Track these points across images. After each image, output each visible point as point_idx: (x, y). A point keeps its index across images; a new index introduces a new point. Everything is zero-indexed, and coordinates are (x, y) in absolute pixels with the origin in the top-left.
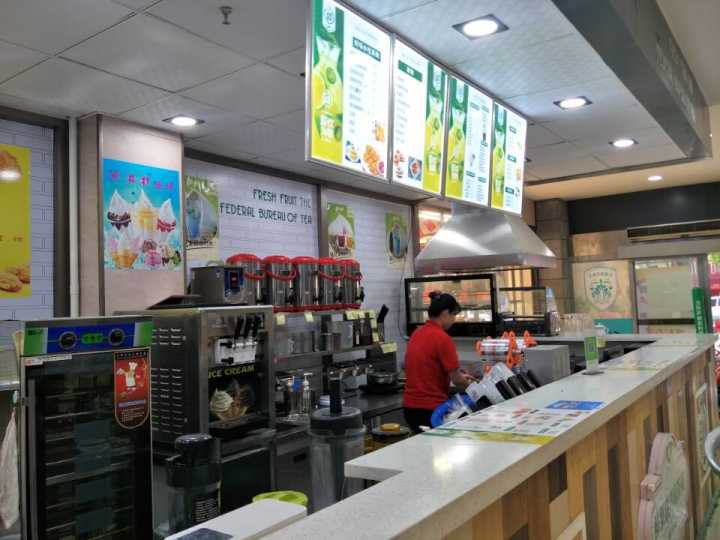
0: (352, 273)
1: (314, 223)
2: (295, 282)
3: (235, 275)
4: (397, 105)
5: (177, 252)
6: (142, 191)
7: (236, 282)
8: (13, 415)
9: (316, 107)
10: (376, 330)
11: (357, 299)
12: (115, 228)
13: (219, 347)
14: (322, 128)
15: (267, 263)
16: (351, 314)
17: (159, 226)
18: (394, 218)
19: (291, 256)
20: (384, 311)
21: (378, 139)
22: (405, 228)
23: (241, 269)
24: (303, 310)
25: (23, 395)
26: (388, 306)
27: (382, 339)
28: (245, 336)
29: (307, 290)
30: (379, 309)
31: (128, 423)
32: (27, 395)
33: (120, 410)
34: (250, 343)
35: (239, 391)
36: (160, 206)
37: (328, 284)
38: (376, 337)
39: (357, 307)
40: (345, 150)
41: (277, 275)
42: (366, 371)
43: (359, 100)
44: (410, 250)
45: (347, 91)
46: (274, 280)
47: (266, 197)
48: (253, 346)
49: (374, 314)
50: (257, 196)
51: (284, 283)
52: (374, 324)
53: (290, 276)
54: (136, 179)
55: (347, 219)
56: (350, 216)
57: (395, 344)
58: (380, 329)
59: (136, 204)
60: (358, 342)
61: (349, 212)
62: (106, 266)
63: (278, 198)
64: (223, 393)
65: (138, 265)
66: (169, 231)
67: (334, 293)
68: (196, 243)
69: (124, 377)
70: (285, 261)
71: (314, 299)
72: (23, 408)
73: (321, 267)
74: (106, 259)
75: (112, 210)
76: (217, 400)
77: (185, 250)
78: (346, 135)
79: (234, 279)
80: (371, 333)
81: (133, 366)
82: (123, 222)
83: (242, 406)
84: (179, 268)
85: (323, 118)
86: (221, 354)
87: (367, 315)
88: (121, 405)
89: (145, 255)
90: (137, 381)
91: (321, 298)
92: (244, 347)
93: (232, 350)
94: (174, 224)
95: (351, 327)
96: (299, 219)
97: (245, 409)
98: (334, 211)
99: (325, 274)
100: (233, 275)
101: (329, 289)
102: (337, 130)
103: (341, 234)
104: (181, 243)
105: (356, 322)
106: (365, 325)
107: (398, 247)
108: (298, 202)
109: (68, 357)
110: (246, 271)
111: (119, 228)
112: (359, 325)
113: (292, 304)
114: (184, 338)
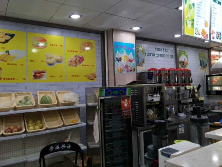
0: (188, 73)
1: (174, 57)
2: (169, 76)
3: (151, 75)
4: (212, 14)
5: (134, 68)
6: (125, 51)
7: (151, 77)
8: (97, 112)
9: (186, 18)
10: (197, 93)
11: (190, 82)
12: (118, 62)
13: (149, 96)
14: (188, 24)
15: (160, 71)
16: (188, 87)
17: (129, 61)
18: (202, 55)
19: (168, 68)
20: (199, 86)
21: (206, 26)
22: (206, 58)
23: (152, 73)
24: (172, 85)
25: (99, 107)
26: (200, 84)
27: (199, 96)
28: (157, 93)
29: (173, 79)
30: (198, 86)
31: (125, 117)
32: (100, 107)
33: (123, 113)
34: (158, 95)
35: (155, 110)
36: (129, 55)
37: (180, 77)
38: (197, 95)
39: (190, 85)
40: (195, 31)
41: (163, 74)
42: (193, 106)
43: (200, 14)
44: (208, 65)
45: (196, 11)
46: (162, 76)
47: (159, 50)
48: (159, 96)
49: (195, 87)
50: (156, 49)
51: (166, 77)
52: (196, 91)
53: (168, 75)
54: (123, 47)
55: (185, 55)
56: (186, 55)
57: (203, 98)
58: (198, 92)
59: (123, 54)
60: (190, 97)
61: (186, 53)
62: (116, 73)
63: (162, 50)
64: (150, 110)
65: (124, 72)
66: (132, 62)
67: (182, 80)
68: (138, 65)
69: (124, 103)
70: (166, 70)
71: (175, 82)
72: (100, 111)
73: (177, 72)
74: (116, 71)
75: (117, 56)
76: (149, 112)
77: (136, 67)
78: (195, 26)
79: (150, 76)
80: (195, 94)
81: (126, 100)
82: (119, 60)
83: (156, 114)
84: (135, 73)
85: (188, 21)
86: (150, 98)
87: (193, 88)
88: (124, 111)
89: (126, 69)
90: (127, 105)
91: (178, 82)
92: (156, 96)
93: (153, 97)
94: (133, 60)
95: (188, 91)
96: (169, 56)
97: (157, 115)
98: (181, 53)
99: (179, 74)
100: (150, 74)
101: (180, 79)
102: (193, 24)
103: (183, 61)
104: (135, 65)
105: (190, 90)
106: (192, 91)
107: (203, 64)
108: (169, 51)
109: (110, 97)
110: (154, 73)
111: (119, 61)
112: (191, 91)
113: (168, 84)
114: (139, 93)
